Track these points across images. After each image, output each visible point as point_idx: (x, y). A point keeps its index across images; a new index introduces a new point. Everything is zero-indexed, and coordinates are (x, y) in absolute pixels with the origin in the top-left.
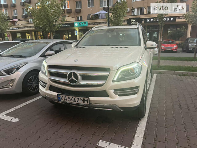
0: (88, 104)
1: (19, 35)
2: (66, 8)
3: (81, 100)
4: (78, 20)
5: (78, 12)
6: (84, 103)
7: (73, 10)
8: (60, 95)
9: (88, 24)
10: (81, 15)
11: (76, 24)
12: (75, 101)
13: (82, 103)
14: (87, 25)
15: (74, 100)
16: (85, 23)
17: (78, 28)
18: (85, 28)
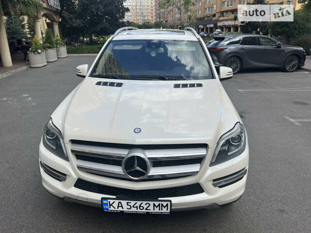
0: (169, 211)
3: (154, 205)
6: (161, 211)
8: (109, 200)
12: (141, 208)
13: (157, 210)
15: (140, 206)
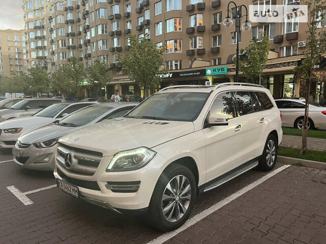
0: (78, 195)
1: (131, 88)
2: (198, 48)
3: (72, 189)
4: (215, 64)
5: (216, 51)
7: (208, 50)
8: (59, 180)
9: (228, 71)
10: (219, 57)
11: (209, 72)
12: (68, 189)
13: (74, 193)
14: (225, 72)
16: (223, 70)
17: (211, 77)
18: (223, 77)
